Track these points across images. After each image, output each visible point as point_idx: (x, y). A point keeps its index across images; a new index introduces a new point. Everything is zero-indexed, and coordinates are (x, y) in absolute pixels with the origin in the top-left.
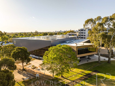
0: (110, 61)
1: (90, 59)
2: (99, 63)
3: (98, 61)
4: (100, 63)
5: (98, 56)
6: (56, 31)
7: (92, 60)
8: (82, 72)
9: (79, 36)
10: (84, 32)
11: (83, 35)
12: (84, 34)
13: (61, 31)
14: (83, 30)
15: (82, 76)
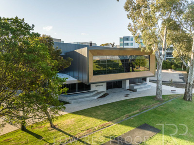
0: (190, 93)
1: (135, 91)
2: (159, 100)
3: (155, 95)
4: (162, 101)
5: (155, 85)
7: (140, 92)
10: (130, 42)
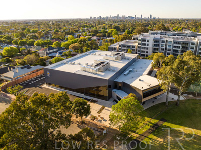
6: (91, 17)
8: (149, 122)
9: (138, 49)
10: (146, 43)
11: (144, 48)
12: (146, 46)
13: (100, 16)
14: (145, 41)
15: (149, 127)
